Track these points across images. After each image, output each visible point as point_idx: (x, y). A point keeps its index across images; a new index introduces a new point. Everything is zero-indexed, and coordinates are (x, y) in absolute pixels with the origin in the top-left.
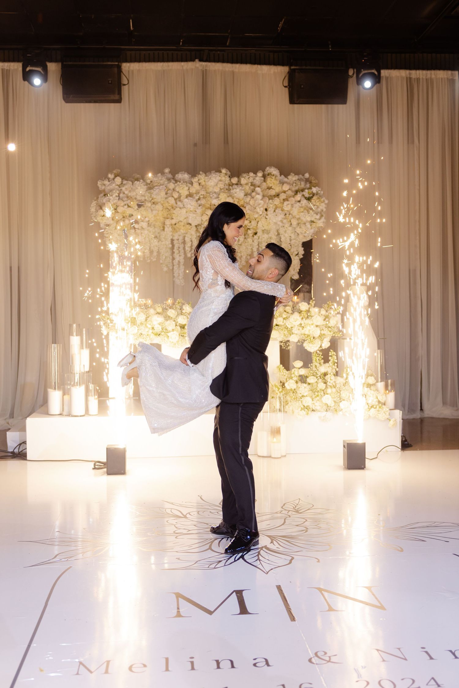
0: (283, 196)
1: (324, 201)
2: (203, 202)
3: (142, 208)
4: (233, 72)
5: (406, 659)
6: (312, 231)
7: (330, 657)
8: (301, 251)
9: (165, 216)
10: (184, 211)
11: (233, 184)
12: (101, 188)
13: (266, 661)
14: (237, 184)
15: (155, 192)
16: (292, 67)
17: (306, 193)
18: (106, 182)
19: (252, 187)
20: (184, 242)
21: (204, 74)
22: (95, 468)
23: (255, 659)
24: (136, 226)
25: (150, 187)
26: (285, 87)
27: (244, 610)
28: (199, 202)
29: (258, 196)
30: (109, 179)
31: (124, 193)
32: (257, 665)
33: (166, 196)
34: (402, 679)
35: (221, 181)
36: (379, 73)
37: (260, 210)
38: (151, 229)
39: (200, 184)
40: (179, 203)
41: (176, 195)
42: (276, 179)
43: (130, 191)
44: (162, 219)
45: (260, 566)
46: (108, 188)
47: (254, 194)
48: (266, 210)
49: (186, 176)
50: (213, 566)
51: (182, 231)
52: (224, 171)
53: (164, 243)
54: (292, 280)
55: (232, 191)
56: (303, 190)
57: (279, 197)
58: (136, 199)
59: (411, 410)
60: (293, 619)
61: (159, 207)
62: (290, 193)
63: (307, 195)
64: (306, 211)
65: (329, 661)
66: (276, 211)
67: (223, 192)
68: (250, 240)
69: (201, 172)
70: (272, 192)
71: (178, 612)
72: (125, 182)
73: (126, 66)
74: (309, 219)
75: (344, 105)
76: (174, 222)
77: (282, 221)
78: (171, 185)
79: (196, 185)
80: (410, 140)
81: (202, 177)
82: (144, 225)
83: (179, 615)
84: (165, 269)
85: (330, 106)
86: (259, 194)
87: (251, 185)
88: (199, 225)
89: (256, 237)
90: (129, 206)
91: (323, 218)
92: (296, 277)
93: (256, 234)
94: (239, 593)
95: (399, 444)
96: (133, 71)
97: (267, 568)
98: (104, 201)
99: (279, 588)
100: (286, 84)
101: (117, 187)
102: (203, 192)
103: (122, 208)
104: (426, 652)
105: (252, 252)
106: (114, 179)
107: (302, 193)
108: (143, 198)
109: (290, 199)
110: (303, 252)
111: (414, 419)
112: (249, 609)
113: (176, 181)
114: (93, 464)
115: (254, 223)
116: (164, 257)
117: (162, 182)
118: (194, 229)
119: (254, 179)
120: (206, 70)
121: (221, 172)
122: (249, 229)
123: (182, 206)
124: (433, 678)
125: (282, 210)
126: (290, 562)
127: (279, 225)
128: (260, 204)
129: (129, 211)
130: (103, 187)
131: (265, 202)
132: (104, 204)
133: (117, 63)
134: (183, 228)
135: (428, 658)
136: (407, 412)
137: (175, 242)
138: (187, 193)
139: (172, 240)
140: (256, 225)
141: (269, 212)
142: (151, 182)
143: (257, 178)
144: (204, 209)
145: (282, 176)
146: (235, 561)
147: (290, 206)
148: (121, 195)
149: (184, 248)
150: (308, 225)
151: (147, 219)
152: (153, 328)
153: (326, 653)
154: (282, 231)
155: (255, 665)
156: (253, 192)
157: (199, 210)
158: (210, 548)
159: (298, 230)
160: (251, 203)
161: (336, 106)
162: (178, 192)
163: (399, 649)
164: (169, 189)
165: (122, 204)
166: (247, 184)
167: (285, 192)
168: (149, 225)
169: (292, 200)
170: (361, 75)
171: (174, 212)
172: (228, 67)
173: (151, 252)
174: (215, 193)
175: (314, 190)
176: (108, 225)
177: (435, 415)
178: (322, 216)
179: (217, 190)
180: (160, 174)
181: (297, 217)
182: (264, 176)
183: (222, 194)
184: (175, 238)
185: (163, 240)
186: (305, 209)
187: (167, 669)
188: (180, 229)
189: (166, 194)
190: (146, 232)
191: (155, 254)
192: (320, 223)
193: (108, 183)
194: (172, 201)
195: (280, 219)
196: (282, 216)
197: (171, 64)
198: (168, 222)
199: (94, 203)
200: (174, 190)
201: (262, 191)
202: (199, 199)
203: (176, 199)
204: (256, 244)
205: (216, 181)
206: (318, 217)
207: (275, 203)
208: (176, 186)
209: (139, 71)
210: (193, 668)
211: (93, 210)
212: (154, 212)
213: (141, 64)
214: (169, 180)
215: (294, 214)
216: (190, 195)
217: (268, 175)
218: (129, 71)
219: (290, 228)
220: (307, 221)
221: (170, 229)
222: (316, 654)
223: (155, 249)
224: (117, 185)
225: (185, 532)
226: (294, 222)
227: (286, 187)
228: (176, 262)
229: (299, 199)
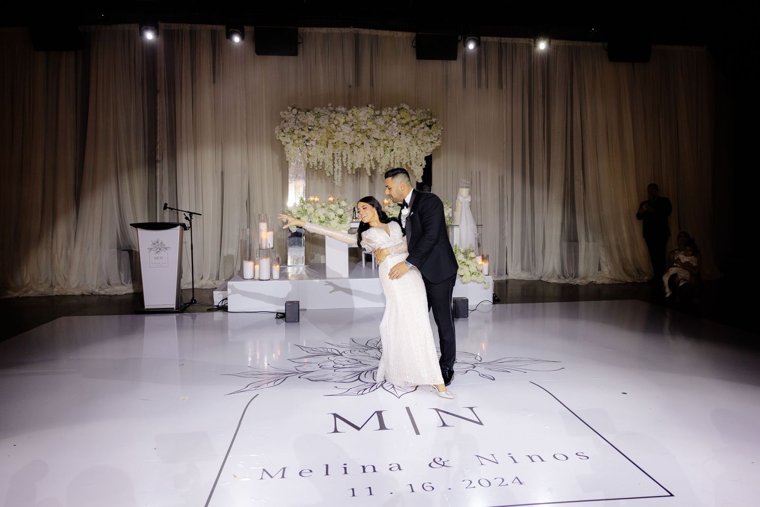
0: (412, 124)
1: (440, 128)
2: (355, 127)
3: (312, 132)
4: (377, 36)
5: (497, 463)
6: (432, 149)
7: (444, 462)
8: (424, 163)
9: (328, 137)
10: (341, 134)
11: (377, 115)
12: (283, 116)
13: (399, 466)
14: (379, 115)
15: (321, 120)
16: (419, 33)
17: (428, 122)
18: (286, 113)
19: (390, 118)
20: (342, 156)
21: (357, 36)
22: (276, 318)
23: (390, 465)
24: (308, 144)
25: (318, 116)
26: (414, 47)
27: (382, 427)
28: (352, 128)
29: (394, 124)
30: (288, 110)
31: (299, 120)
32: (392, 469)
33: (329, 123)
34: (495, 479)
35: (368, 112)
36: (479, 38)
37: (396, 134)
38: (318, 146)
39: (353, 115)
40: (338, 128)
41: (336, 122)
42: (406, 112)
43: (303, 119)
44: (326, 139)
45: (394, 393)
46: (288, 117)
47: (391, 122)
48: (400, 134)
49: (343, 109)
50: (361, 392)
51: (340, 147)
52: (370, 106)
53: (327, 156)
54: (417, 183)
55: (376, 120)
56: (425, 120)
57: (409, 125)
58: (307, 124)
59: (500, 274)
60: (417, 433)
61: (324, 131)
62: (416, 122)
63: (429, 124)
64: (427, 135)
65: (443, 465)
66: (407, 135)
67: (370, 121)
68: (388, 155)
69: (354, 107)
70: (404, 122)
71: (336, 428)
72: (300, 112)
73: (301, 30)
74: (430, 140)
75: (455, 61)
76: (334, 141)
77: (411, 142)
78: (333, 115)
79: (350, 115)
80: (501, 86)
81: (355, 110)
82: (313, 143)
83: (336, 431)
84: (328, 175)
85: (445, 61)
86: (394, 123)
87: (389, 116)
88: (352, 144)
89: (392, 152)
90: (302, 130)
91: (440, 140)
92: (420, 181)
93: (392, 150)
94: (379, 414)
95: (491, 300)
96: (306, 33)
97: (400, 393)
98: (285, 126)
99: (408, 409)
100: (414, 45)
101: (294, 116)
102: (355, 121)
103: (297, 131)
104: (512, 457)
105: (390, 163)
106: (292, 110)
107: (425, 122)
108: (313, 124)
109: (417, 126)
110: (425, 164)
111: (501, 280)
112: (387, 426)
113: (336, 112)
114: (275, 314)
115: (391, 143)
116: (327, 166)
117: (326, 113)
118: (349, 146)
119: (392, 112)
120: (358, 34)
121: (368, 106)
122: (388, 147)
123: (340, 130)
124: (517, 477)
125: (411, 134)
126: (416, 389)
127: (409, 145)
128: (395, 130)
129: (303, 133)
130: (284, 116)
131: (399, 128)
132: (285, 128)
133: (294, 28)
134: (341, 146)
135: (514, 462)
136: (496, 275)
137: (335, 155)
138: (344, 121)
139: (333, 154)
140: (392, 144)
141: (401, 136)
142: (319, 112)
143: (394, 111)
144: (356, 132)
145: (411, 110)
146: (377, 389)
147: (416, 131)
148: (297, 122)
149: (342, 160)
150: (429, 145)
151: (315, 139)
152: (319, 217)
153: (441, 459)
154: (410, 148)
155: (390, 469)
156: (391, 121)
157: (352, 133)
158: (359, 379)
159: (422, 148)
160: (390, 128)
161: (449, 61)
162: (338, 120)
163: (493, 455)
164: (331, 118)
165: (298, 129)
166: (386, 115)
167: (413, 121)
168: (317, 143)
169: (418, 127)
170: (467, 39)
171: (335, 134)
172: (374, 32)
173: (318, 163)
174: (364, 121)
175: (434, 120)
176: (288, 143)
177: (515, 278)
178: (438, 139)
179: (365, 119)
180: (324, 108)
181: (422, 139)
182: (398, 110)
183: (368, 122)
184: (335, 153)
185: (327, 154)
186: (427, 133)
187: (327, 474)
188: (338, 146)
189: (329, 121)
190: (314, 148)
191: (321, 164)
192: (438, 144)
193: (288, 113)
194: (333, 127)
195: (409, 141)
196: (412, 138)
197: (333, 29)
198: (330, 141)
199: (277, 127)
200: (334, 118)
201: (397, 120)
202: (352, 125)
203: (336, 125)
204: (393, 156)
205: (365, 113)
206: (436, 139)
207: (406, 129)
208: (336, 116)
209: (310, 33)
210: (346, 473)
211: (276, 132)
212: (321, 134)
213: (311, 28)
214: (331, 111)
215: (419, 137)
216: (345, 123)
217: (402, 109)
218: (303, 33)
219: (417, 147)
220: (428, 142)
221: (332, 147)
222: (434, 460)
223: (321, 161)
224: (294, 115)
225: (341, 366)
226: (419, 142)
227: (414, 118)
228: (336, 170)
229: (423, 126)
